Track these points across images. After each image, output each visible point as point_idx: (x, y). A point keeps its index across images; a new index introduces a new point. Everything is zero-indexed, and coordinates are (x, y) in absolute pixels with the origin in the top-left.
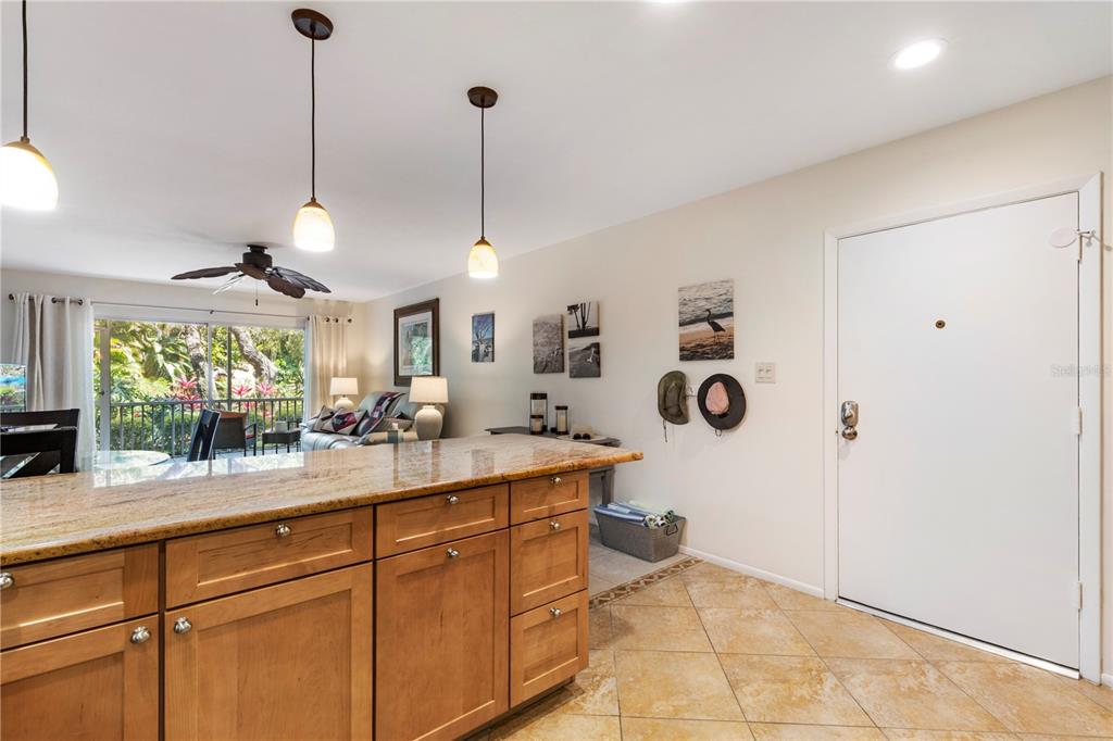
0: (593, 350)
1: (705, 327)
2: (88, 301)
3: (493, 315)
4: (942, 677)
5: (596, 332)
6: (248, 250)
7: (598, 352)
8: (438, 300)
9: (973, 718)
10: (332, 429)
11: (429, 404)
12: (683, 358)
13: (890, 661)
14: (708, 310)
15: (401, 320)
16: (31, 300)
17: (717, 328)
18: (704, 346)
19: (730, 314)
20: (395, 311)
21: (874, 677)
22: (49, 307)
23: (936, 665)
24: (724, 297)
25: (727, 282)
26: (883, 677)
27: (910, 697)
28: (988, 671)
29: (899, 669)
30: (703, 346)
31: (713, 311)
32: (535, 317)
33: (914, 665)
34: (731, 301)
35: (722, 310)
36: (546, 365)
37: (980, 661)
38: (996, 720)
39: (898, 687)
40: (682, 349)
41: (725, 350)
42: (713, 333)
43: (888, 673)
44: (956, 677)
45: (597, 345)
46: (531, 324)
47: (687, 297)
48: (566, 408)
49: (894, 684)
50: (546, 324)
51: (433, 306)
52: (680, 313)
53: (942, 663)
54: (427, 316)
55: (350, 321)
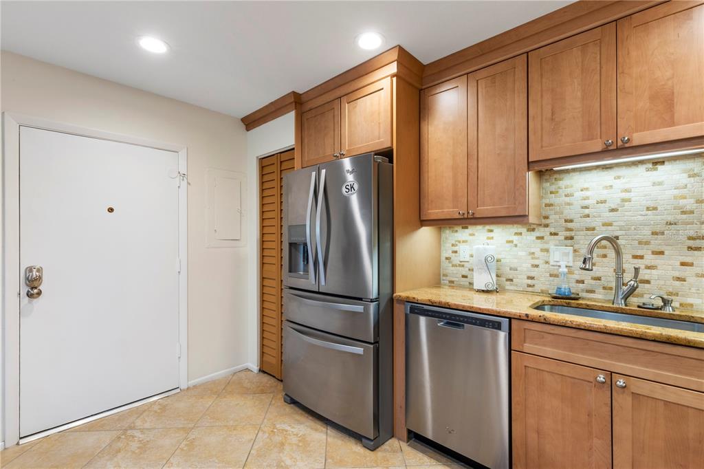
4: (142, 431)
9: (177, 435)
13: (110, 445)
21: (116, 459)
23: (131, 428)
26: (120, 455)
27: (146, 451)
28: (153, 413)
29: (120, 445)
33: (123, 437)
37: (144, 411)
38: (183, 428)
39: (133, 452)
43: (119, 451)
44: (147, 425)
49: (130, 453)
53: (132, 425)
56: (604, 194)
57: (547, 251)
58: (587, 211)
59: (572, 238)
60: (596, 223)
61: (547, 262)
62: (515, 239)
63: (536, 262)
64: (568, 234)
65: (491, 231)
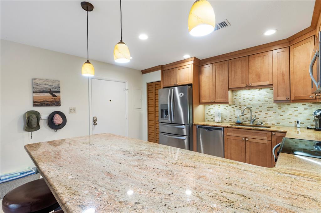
1: (48, 95)
12: (34, 106)
14: (50, 89)
17: (54, 96)
18: (48, 102)
19: (59, 92)
24: (57, 86)
25: (59, 81)
30: (46, 101)
31: (52, 90)
34: (60, 88)
35: (56, 90)
40: (34, 102)
41: (58, 103)
42: (52, 97)
47: (38, 83)
52: (33, 88)
56: (248, 96)
57: (235, 111)
58: (244, 101)
59: (241, 108)
60: (247, 104)
61: (235, 114)
62: (226, 108)
63: (232, 114)
64: (240, 106)
65: (220, 106)
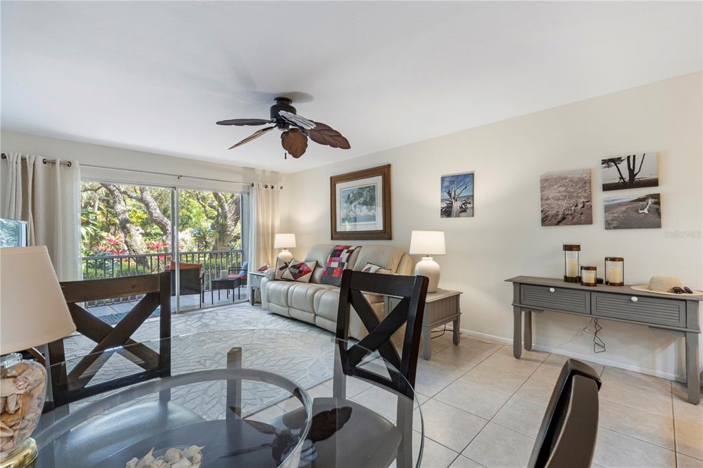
0: (650, 201)
2: (76, 163)
3: (473, 174)
5: (655, 183)
6: (275, 103)
7: (658, 203)
8: (389, 166)
10: (291, 278)
11: (428, 256)
15: (339, 186)
16: (24, 160)
20: (331, 178)
22: (40, 167)
32: (541, 174)
36: (564, 219)
45: (657, 197)
46: (539, 180)
48: (621, 260)
50: (566, 178)
51: (384, 172)
54: (377, 181)
55: (282, 188)
